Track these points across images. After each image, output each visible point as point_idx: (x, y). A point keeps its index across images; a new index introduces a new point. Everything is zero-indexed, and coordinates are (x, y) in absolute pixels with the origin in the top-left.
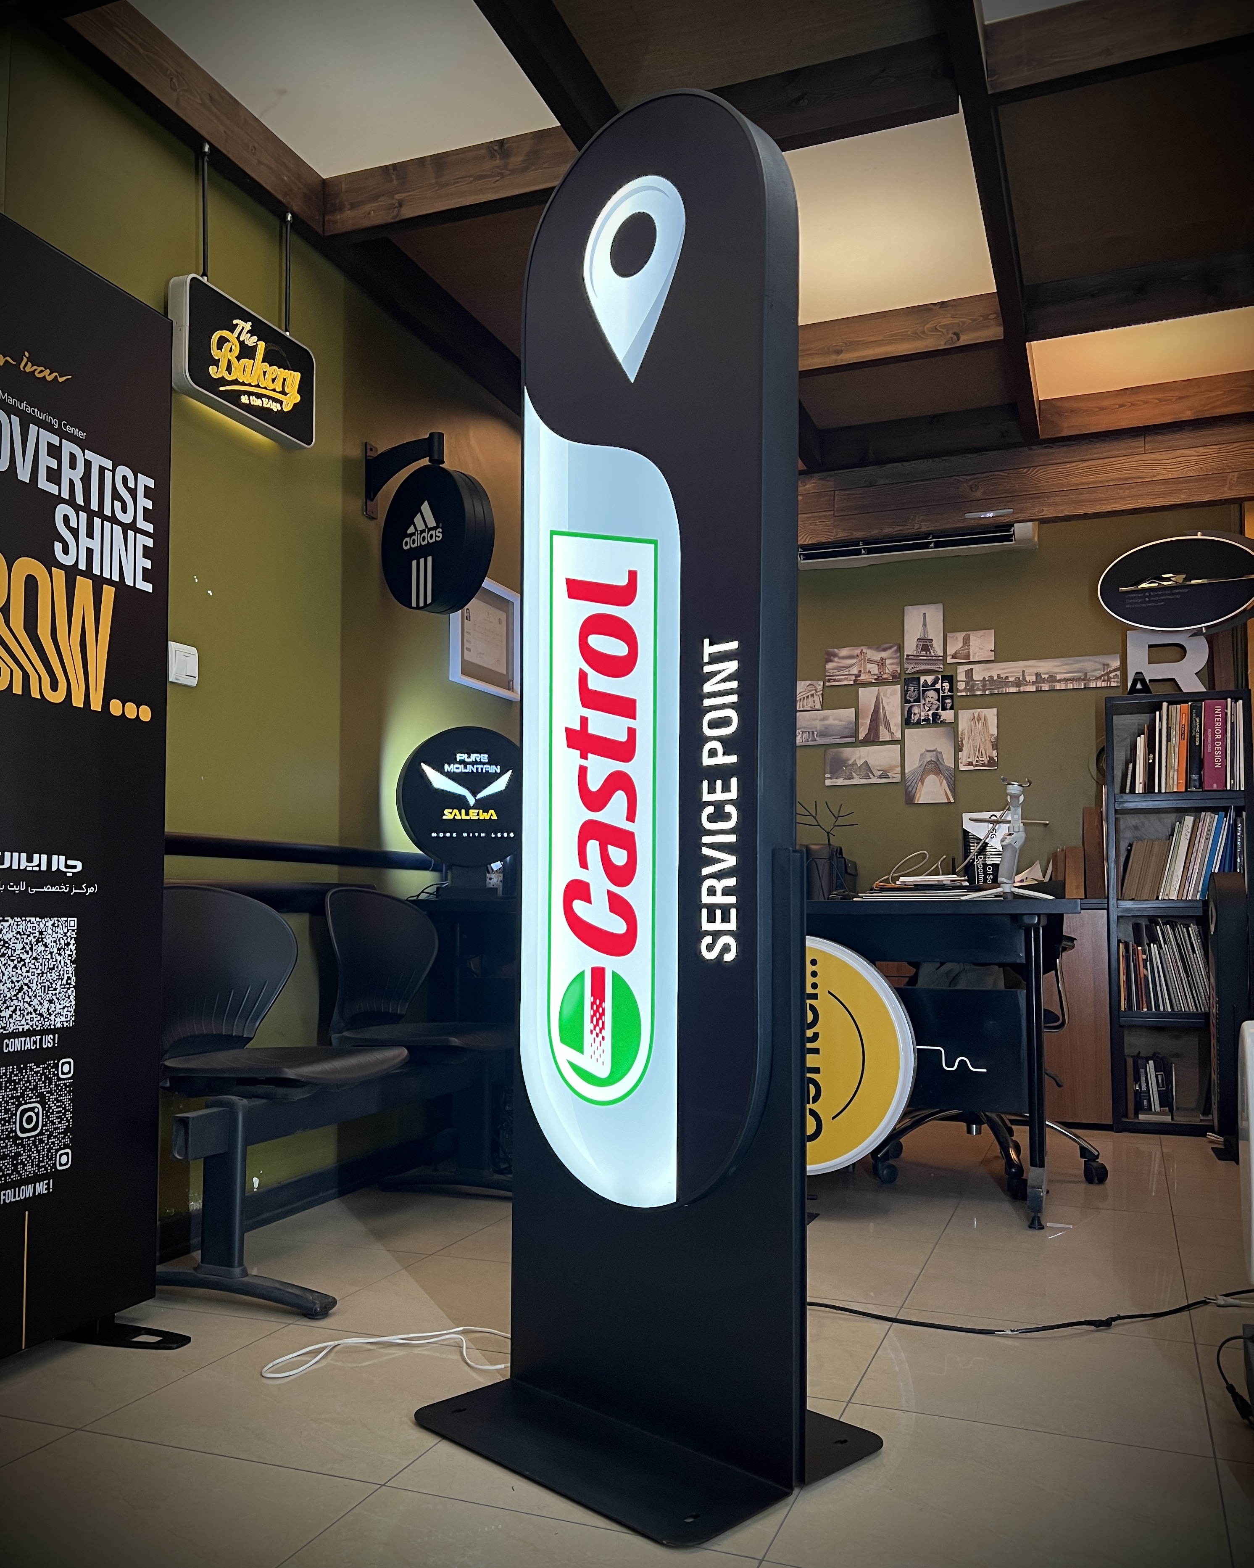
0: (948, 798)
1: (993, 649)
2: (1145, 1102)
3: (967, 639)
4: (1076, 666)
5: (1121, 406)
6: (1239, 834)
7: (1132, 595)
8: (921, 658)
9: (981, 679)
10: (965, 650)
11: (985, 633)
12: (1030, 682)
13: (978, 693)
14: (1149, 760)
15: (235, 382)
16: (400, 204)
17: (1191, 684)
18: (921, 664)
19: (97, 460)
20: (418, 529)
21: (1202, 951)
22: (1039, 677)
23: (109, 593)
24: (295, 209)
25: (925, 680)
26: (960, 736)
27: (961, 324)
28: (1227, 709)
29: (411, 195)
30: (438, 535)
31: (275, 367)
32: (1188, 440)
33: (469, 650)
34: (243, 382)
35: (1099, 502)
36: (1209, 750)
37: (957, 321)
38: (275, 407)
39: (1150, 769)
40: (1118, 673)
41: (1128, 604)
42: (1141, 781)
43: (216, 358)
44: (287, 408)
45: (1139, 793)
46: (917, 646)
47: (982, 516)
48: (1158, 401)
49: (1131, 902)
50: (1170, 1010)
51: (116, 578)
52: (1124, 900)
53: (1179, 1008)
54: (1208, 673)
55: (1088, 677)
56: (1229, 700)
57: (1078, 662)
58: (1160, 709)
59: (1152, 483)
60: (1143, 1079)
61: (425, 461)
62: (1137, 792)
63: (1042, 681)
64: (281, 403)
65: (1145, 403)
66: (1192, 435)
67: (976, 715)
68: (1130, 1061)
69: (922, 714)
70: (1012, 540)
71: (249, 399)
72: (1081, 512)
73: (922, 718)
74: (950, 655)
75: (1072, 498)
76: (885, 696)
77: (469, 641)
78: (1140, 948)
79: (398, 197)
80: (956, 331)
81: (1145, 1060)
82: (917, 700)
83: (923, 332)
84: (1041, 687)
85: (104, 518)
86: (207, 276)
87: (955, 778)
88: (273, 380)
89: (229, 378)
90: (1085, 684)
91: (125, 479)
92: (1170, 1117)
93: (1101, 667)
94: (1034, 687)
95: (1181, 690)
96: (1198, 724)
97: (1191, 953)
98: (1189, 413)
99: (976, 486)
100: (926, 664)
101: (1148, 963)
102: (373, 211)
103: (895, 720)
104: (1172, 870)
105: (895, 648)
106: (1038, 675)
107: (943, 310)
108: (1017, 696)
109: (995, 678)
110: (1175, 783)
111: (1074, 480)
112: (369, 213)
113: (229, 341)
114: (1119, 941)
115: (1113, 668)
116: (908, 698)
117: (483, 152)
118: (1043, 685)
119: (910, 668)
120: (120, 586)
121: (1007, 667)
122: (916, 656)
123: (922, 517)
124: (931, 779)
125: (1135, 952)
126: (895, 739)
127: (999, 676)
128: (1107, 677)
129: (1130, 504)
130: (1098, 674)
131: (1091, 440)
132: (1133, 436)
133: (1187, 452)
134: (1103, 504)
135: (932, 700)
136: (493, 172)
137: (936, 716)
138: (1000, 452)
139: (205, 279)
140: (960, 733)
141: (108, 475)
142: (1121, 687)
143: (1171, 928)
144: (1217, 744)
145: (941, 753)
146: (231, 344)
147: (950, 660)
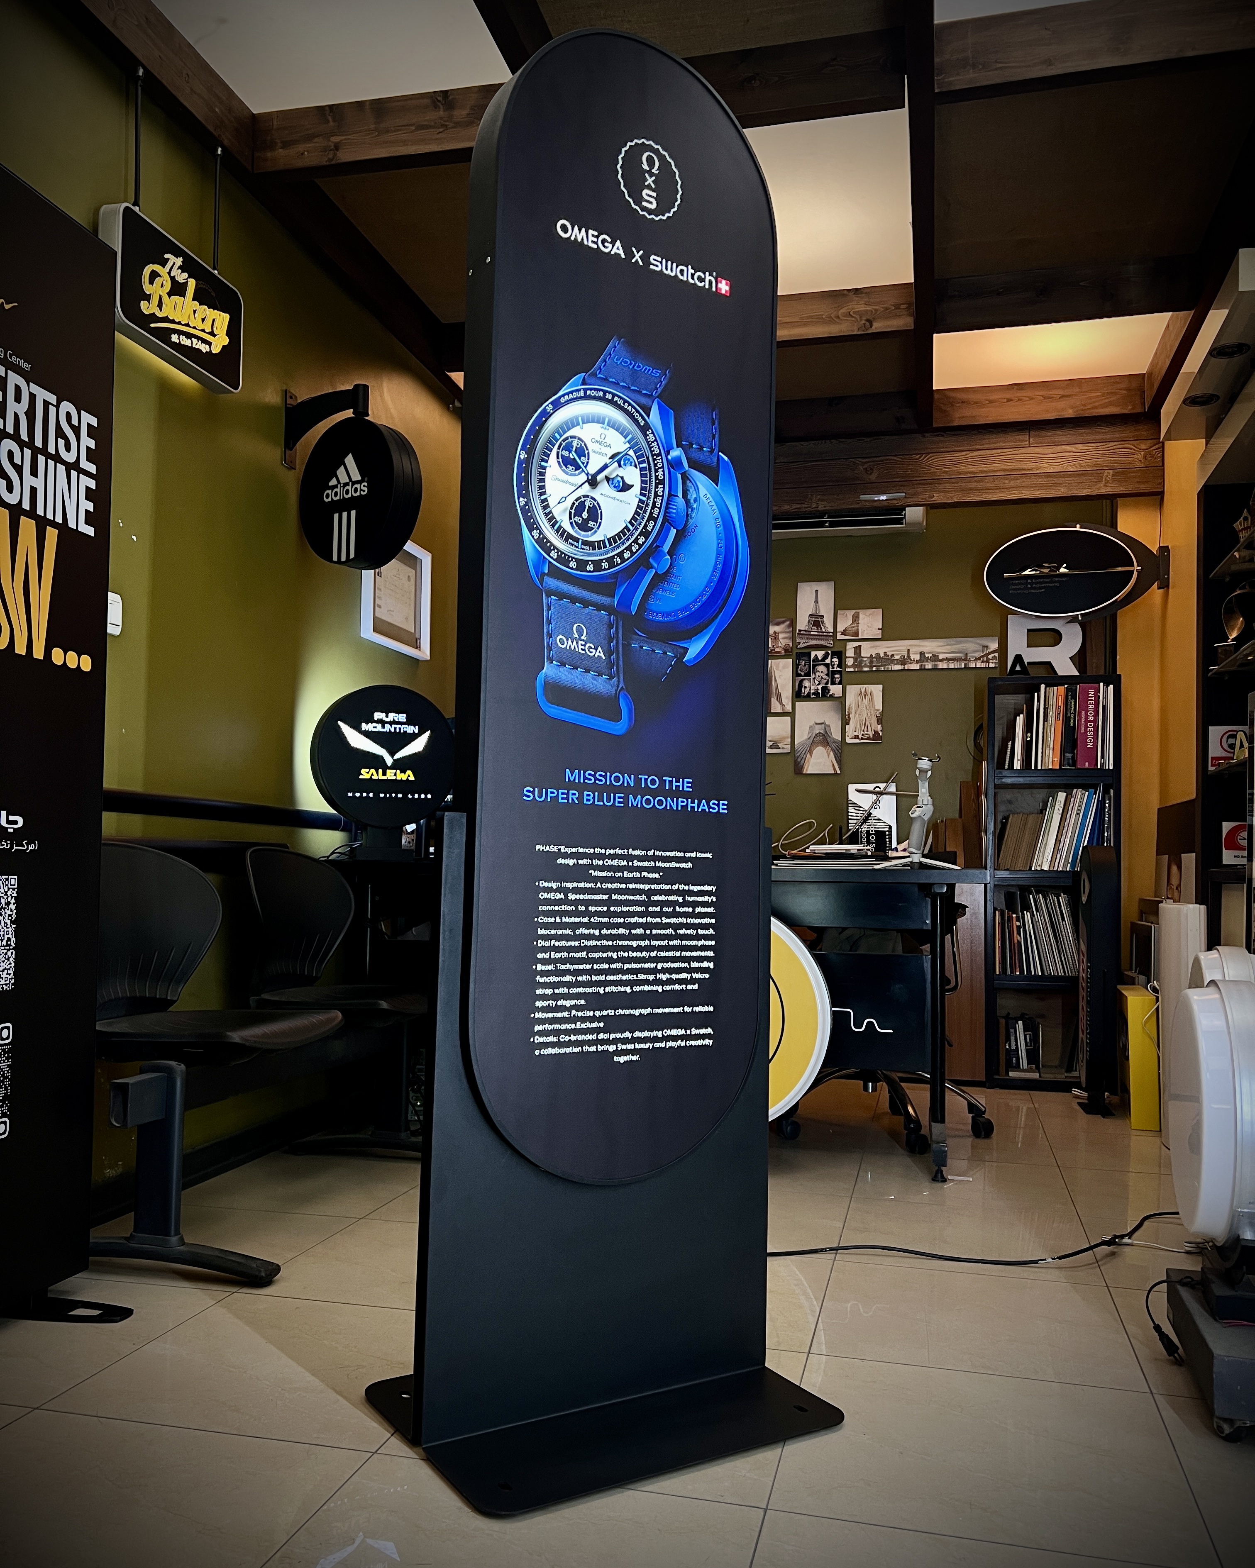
0: (835, 770)
1: (881, 627)
2: (1014, 1059)
3: (856, 617)
4: (958, 647)
5: (1009, 400)
6: (1106, 810)
7: (1015, 582)
8: (812, 633)
9: (869, 656)
10: (854, 627)
11: (874, 612)
12: (914, 661)
13: (866, 669)
14: (1027, 738)
15: (166, 320)
16: (337, 147)
17: (1066, 668)
18: (812, 639)
19: (42, 395)
20: (341, 482)
21: (1071, 919)
22: (923, 656)
23: (52, 534)
24: (226, 142)
25: (816, 655)
26: (847, 710)
27: (873, 311)
28: (1099, 693)
29: (349, 139)
30: (363, 489)
31: (205, 307)
32: (1068, 436)
33: (380, 607)
34: (174, 320)
35: (987, 491)
36: (1083, 731)
37: (869, 308)
38: (204, 348)
39: (1027, 747)
40: (996, 655)
41: (1011, 590)
42: (1019, 758)
43: (148, 293)
44: (216, 350)
45: (1017, 769)
46: (809, 622)
47: (876, 499)
48: (1043, 398)
49: (1008, 872)
50: (1040, 974)
51: (59, 520)
52: (999, 870)
53: (1049, 972)
54: (1079, 659)
55: (968, 658)
56: (1102, 684)
57: (960, 642)
58: (1039, 691)
59: (1035, 476)
60: (1013, 1038)
61: (349, 413)
62: (1015, 768)
63: (925, 660)
64: (210, 344)
65: (1031, 399)
66: (1072, 432)
67: (863, 691)
68: (1003, 1021)
69: (812, 687)
70: (902, 524)
71: (179, 339)
72: (969, 499)
73: (812, 691)
74: (839, 632)
75: (961, 486)
76: (777, 669)
77: (379, 598)
78: (1014, 916)
79: (336, 139)
80: (869, 318)
81: (1014, 1021)
82: (808, 674)
83: (838, 317)
84: (924, 666)
85: (48, 456)
86: (139, 206)
87: (841, 750)
88: (203, 320)
89: (160, 315)
90: (965, 664)
91: (68, 416)
92: (1038, 1074)
93: (981, 648)
94: (918, 665)
95: (1057, 674)
96: (1073, 705)
97: (1061, 921)
98: (1070, 411)
99: (871, 469)
100: (816, 639)
101: (1022, 929)
102: (307, 151)
103: (787, 693)
104: (1044, 842)
105: (788, 623)
106: (922, 654)
107: (857, 297)
108: (902, 673)
109: (882, 655)
110: (1051, 760)
111: (963, 468)
112: (302, 154)
113: (160, 276)
114: (995, 909)
115: (992, 650)
116: (800, 672)
117: (426, 101)
118: (926, 663)
119: (802, 643)
120: (63, 528)
121: (893, 645)
122: (808, 631)
123: (819, 497)
124: (819, 751)
125: (1010, 919)
126: (786, 711)
127: (885, 653)
128: (985, 658)
129: (1014, 494)
130: (978, 655)
131: (980, 431)
132: (1019, 430)
133: (1068, 448)
134: (989, 493)
135: (822, 675)
136: (436, 123)
137: (825, 690)
138: (895, 437)
139: (136, 209)
140: (847, 708)
141: (52, 410)
142: (999, 669)
143: (1043, 897)
144: (1090, 725)
145: (829, 726)
146: (162, 279)
147: (839, 637)
